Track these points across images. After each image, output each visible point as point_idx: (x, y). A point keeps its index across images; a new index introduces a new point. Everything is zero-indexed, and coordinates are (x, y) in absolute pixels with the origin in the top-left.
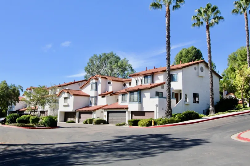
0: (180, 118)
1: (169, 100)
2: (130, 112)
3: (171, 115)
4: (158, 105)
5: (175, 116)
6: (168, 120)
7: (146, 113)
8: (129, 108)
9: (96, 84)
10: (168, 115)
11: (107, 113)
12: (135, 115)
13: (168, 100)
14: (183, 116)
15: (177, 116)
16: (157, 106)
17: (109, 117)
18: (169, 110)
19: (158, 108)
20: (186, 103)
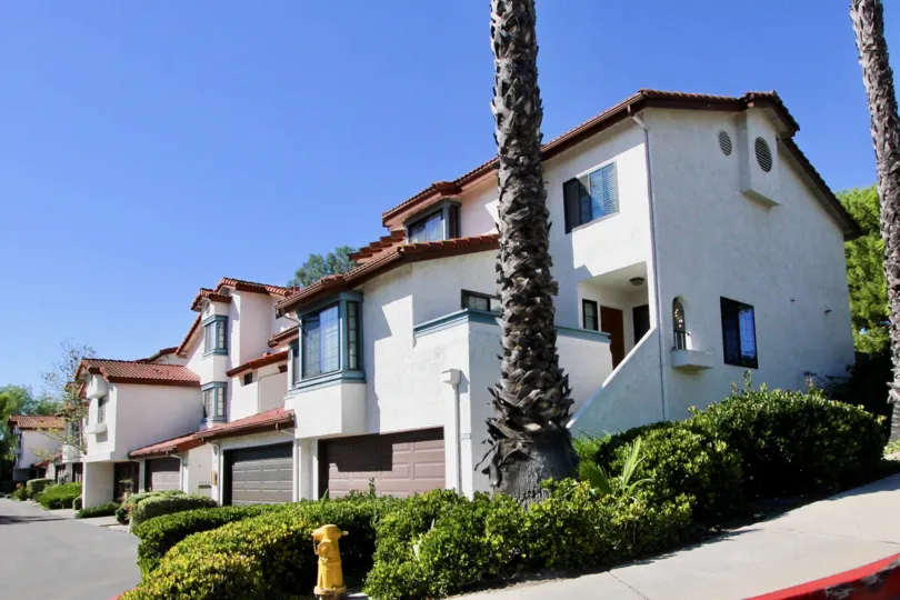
0: (676, 480)
1: (523, 270)
2: (315, 447)
3: (556, 445)
4: (467, 374)
5: (607, 456)
6: (510, 532)
7: (399, 450)
8: (299, 421)
9: (224, 322)
10: (519, 457)
11: (222, 457)
12: (341, 469)
13: (509, 268)
14: (714, 455)
15: (631, 459)
16: (459, 384)
17: (235, 483)
18: (530, 383)
19: (465, 398)
20: (684, 360)
